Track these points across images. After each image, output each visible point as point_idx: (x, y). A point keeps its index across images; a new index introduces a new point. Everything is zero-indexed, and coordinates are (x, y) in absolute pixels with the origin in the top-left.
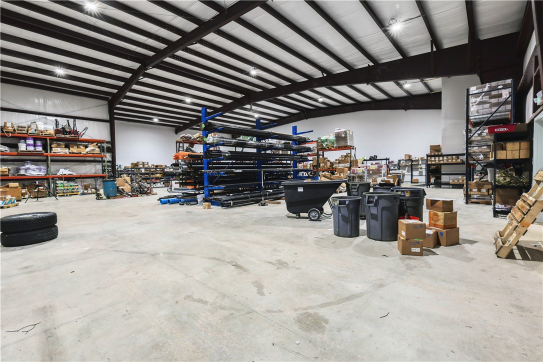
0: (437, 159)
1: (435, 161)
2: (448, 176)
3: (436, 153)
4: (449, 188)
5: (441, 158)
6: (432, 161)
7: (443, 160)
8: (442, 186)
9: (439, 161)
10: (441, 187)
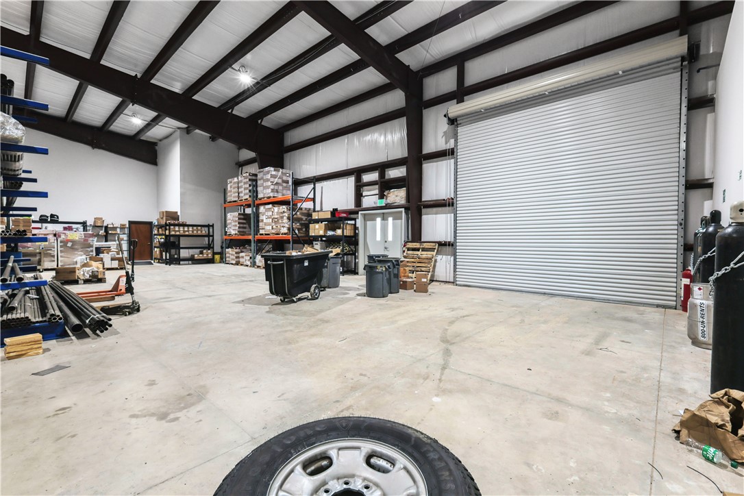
0: (181, 229)
1: (179, 231)
2: (187, 250)
3: (172, 222)
4: (189, 264)
5: (186, 229)
6: (176, 231)
7: (188, 231)
8: (181, 262)
9: (184, 231)
10: (179, 264)
